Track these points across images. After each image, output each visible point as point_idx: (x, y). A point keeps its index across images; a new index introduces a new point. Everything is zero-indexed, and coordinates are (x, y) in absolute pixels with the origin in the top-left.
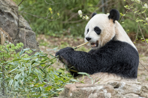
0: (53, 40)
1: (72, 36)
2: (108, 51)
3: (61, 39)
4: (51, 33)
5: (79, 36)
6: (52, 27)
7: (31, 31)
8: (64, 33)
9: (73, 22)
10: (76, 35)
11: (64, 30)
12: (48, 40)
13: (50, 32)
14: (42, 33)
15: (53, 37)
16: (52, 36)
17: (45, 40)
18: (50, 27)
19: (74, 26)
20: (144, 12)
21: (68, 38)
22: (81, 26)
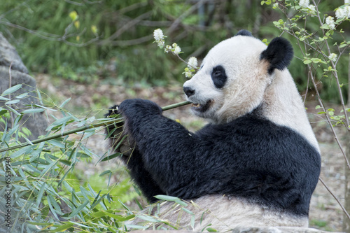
0: (72, 90)
1: (120, 80)
2: (234, 140)
3: (91, 88)
4: (67, 72)
5: (139, 80)
6: (68, 55)
7: (24, 74)
8: (99, 71)
9: (124, 44)
10: (131, 78)
11: (100, 63)
12: (58, 91)
13: (63, 68)
14: (41, 69)
15: (72, 81)
16: (69, 78)
17: (52, 89)
18: (63, 54)
19: (127, 55)
20: (325, 38)
21: (111, 85)
22: (147, 54)
